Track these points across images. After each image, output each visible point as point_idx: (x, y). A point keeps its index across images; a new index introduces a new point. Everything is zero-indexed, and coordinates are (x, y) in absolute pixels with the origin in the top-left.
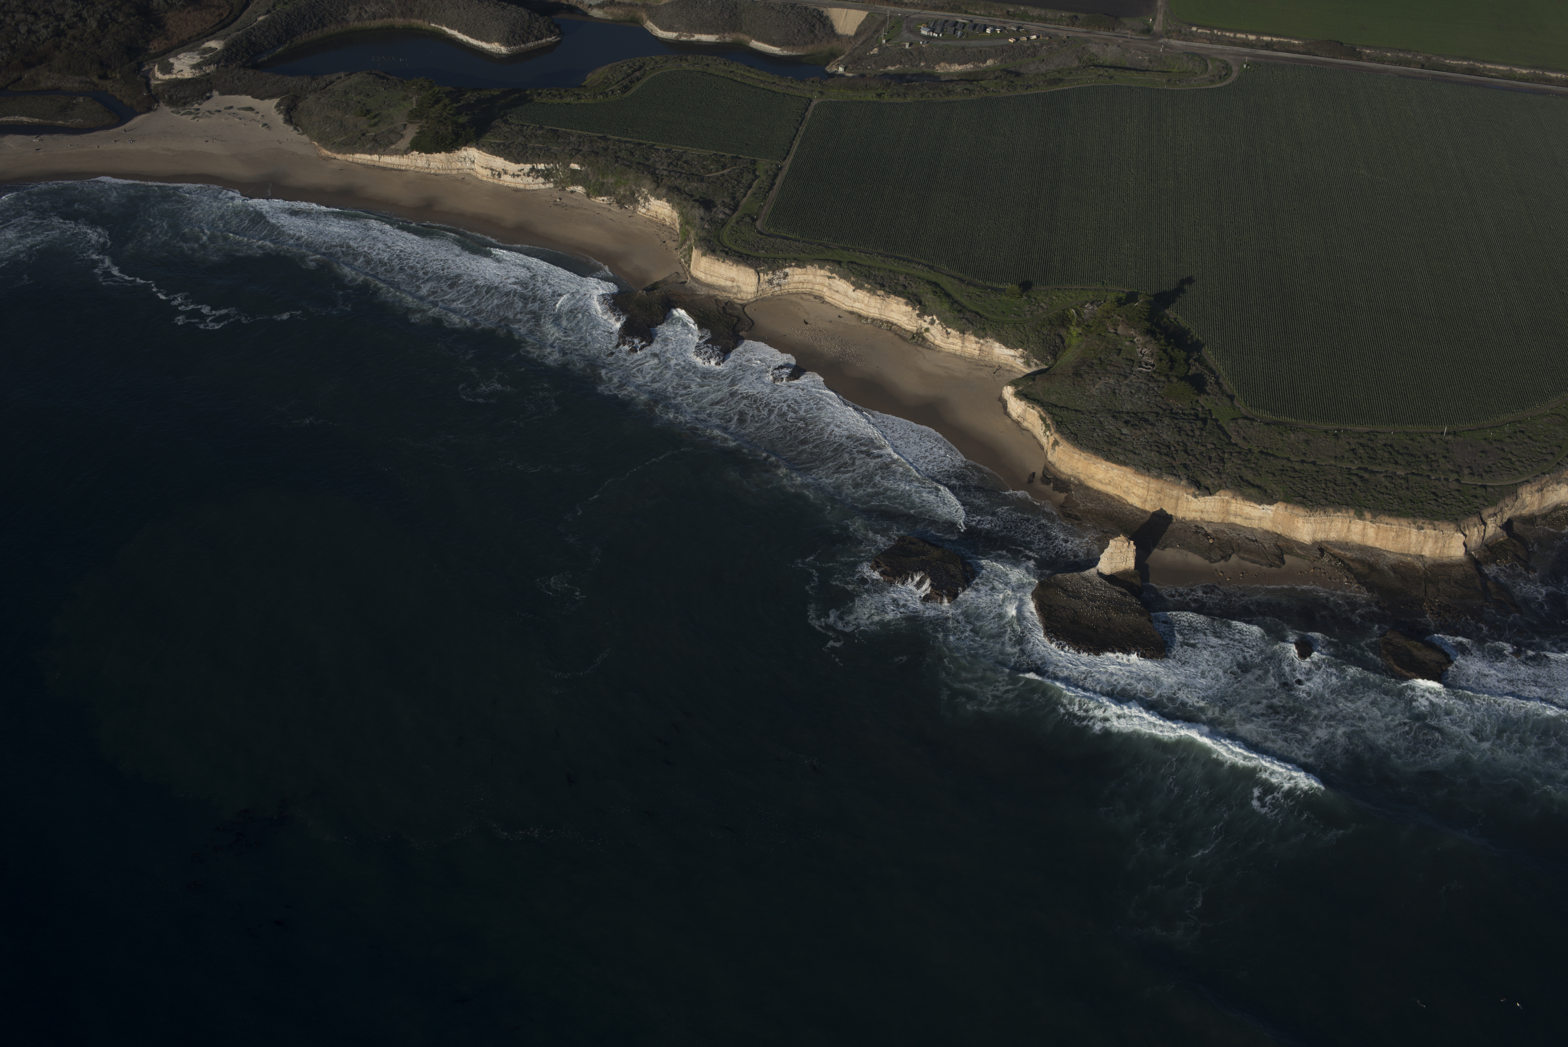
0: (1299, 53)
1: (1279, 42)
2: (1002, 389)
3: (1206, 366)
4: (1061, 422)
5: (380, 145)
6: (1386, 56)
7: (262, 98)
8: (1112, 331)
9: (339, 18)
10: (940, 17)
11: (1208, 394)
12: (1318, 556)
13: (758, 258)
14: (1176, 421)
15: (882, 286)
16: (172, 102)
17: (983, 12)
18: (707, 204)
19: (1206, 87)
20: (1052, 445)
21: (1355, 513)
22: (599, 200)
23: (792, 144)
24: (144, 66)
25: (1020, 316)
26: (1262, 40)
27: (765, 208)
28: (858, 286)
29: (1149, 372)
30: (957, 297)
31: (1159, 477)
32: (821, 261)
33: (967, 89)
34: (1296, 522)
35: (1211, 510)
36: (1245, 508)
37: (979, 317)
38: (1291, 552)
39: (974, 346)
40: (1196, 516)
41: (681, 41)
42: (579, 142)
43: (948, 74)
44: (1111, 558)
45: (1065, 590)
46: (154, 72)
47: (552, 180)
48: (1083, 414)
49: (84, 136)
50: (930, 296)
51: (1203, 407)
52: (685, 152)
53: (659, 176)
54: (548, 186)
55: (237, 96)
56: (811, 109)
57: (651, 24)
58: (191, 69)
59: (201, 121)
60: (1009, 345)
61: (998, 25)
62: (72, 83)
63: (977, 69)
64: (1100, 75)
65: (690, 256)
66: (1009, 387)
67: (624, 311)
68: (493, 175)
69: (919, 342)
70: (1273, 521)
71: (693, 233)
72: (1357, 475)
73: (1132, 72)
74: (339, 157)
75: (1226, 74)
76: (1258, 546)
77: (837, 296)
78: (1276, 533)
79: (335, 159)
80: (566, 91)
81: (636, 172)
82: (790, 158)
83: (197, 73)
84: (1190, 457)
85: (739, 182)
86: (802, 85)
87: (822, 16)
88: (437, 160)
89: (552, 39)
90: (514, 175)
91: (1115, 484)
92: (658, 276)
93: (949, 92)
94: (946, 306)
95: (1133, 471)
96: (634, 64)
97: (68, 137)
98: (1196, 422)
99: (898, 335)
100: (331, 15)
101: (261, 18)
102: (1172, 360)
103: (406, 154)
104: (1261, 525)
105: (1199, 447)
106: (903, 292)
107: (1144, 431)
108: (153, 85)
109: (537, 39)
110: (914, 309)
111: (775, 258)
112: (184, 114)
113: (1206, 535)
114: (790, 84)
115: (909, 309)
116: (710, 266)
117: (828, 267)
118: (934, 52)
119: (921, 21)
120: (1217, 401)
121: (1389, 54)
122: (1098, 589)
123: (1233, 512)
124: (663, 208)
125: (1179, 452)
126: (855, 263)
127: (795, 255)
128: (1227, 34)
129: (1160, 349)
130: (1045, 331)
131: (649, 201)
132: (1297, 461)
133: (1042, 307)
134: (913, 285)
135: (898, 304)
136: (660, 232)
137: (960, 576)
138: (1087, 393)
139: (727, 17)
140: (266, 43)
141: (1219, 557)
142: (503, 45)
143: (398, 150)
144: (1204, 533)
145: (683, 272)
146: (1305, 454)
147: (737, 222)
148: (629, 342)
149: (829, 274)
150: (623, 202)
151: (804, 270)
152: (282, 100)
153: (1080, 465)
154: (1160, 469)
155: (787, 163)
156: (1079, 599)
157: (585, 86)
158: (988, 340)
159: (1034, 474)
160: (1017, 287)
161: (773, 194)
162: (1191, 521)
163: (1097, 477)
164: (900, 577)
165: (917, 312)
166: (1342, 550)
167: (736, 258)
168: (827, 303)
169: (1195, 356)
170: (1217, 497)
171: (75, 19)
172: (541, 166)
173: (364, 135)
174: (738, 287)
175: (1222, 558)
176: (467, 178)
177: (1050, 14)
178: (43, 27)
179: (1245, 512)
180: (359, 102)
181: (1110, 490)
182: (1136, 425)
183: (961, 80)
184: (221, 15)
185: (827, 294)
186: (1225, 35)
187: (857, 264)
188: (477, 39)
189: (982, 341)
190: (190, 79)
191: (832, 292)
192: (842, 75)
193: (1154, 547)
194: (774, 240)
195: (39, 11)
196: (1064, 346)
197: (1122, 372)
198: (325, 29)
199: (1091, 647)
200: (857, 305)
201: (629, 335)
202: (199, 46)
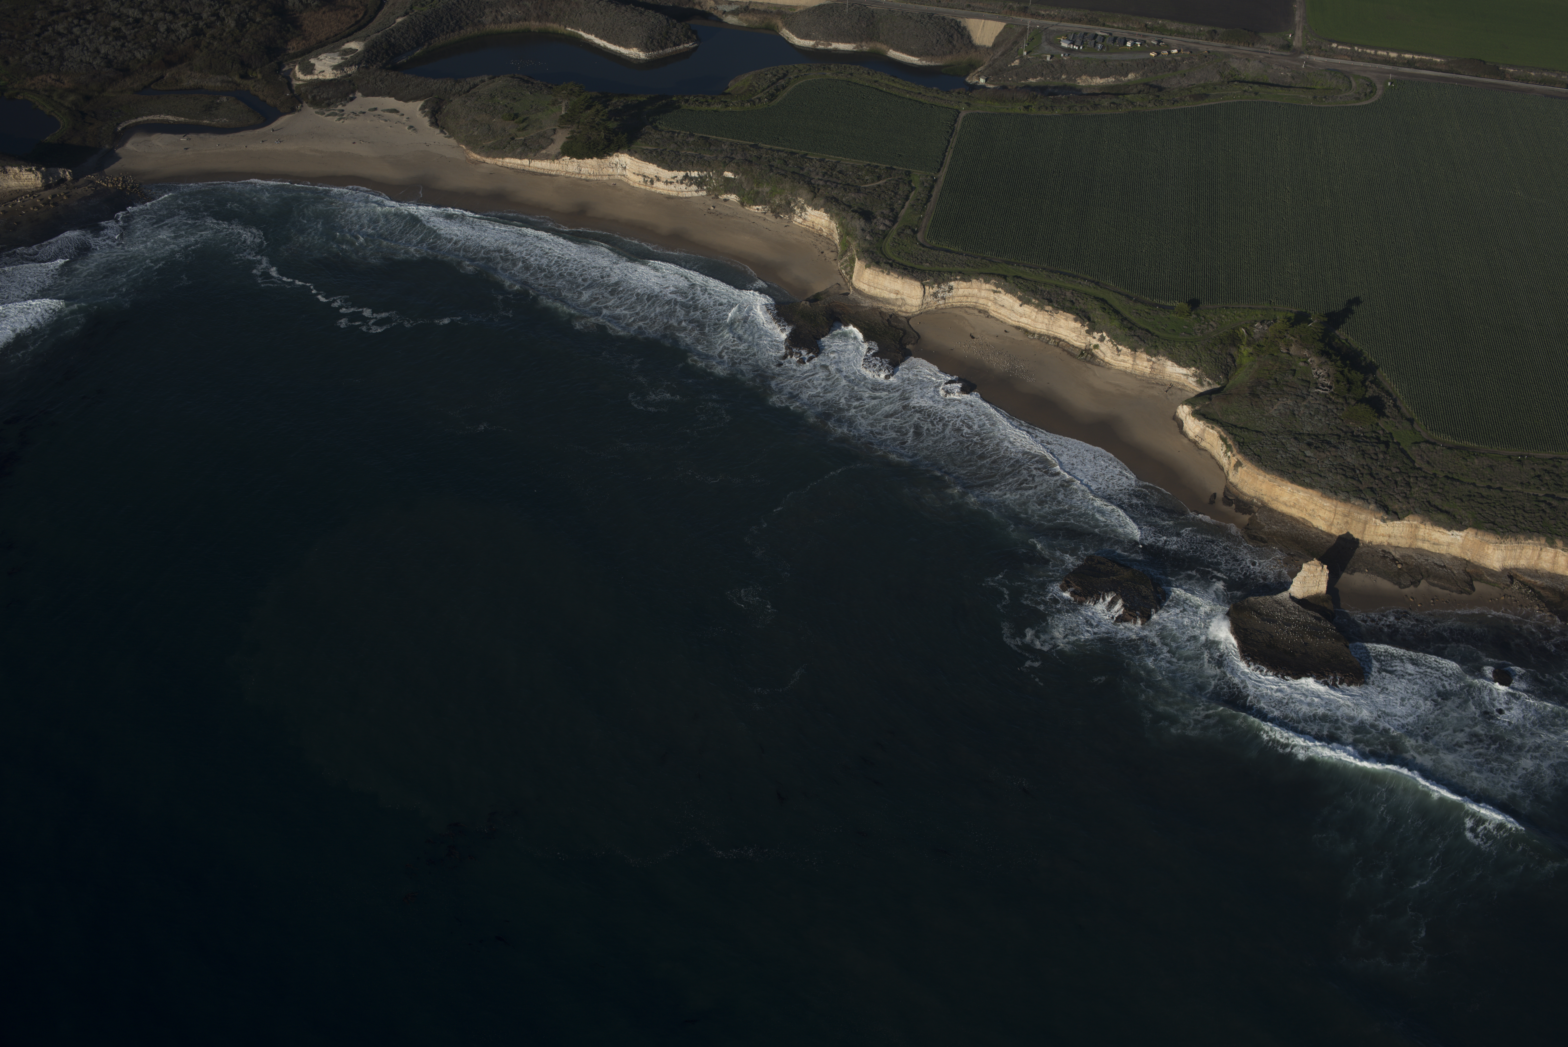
0: (1441, 71)
1: (1421, 60)
2: (1177, 407)
3: (1383, 388)
4: (1243, 443)
5: (531, 149)
6: (1530, 75)
7: (406, 100)
8: (1285, 351)
9: (476, 21)
10: (1078, 30)
11: (1388, 417)
12: (1508, 583)
13: (923, 271)
14: (1359, 444)
15: (1050, 302)
16: (316, 103)
17: (1120, 25)
18: (867, 215)
19: (1353, 105)
20: (1234, 466)
21: (1546, 541)
22: (754, 208)
23: (945, 156)
24: (284, 67)
25: (1190, 334)
26: (1404, 57)
27: (925, 220)
28: (1025, 301)
29: (1326, 394)
30: (1126, 314)
31: (1347, 500)
32: (987, 275)
33: (1113, 103)
34: (1486, 549)
35: (1399, 535)
36: (1433, 533)
37: (1150, 335)
38: (1480, 579)
39: (1146, 364)
40: (1384, 540)
41: (818, 50)
42: (732, 150)
43: (1090, 87)
44: (1304, 581)
45: (1259, 614)
46: (295, 73)
47: (705, 188)
48: (1264, 435)
49: (231, 135)
50: (1099, 312)
51: (1383, 430)
52: (838, 162)
53: (816, 186)
54: (701, 193)
55: (380, 98)
56: (960, 120)
57: (787, 32)
58: (333, 69)
59: (346, 122)
60: (1181, 363)
61: (1138, 38)
62: (214, 82)
63: (1119, 83)
64: (1245, 91)
65: (852, 268)
66: (1185, 406)
67: (789, 322)
68: (646, 182)
69: (1088, 359)
70: (1462, 547)
71: (854, 245)
72: (1545, 501)
73: (1277, 88)
74: (489, 160)
75: (1371, 92)
76: (1447, 572)
77: (1003, 311)
78: (1465, 560)
79: (484, 162)
80: (713, 98)
81: (792, 181)
82: (945, 170)
83: (339, 74)
84: (1377, 481)
85: (896, 193)
86: (948, 96)
87: (959, 27)
88: (588, 166)
89: (690, 45)
90: (667, 182)
91: (1301, 507)
92: (819, 287)
93: (1096, 106)
94: (1116, 323)
95: (1320, 494)
96: (777, 72)
97: (215, 137)
98: (1379, 445)
99: (1067, 351)
100: (467, 17)
101: (399, 20)
102: (1350, 382)
103: (557, 159)
104: (1450, 551)
105: (1384, 471)
106: (1071, 308)
107: (1328, 454)
108: (295, 86)
109: (675, 45)
110: (1083, 325)
111: (940, 272)
112: (329, 115)
113: (1394, 560)
114: (936, 95)
115: (1078, 325)
116: (874, 278)
117: (993, 281)
118: (1076, 65)
119: (1060, 33)
120: (1397, 425)
121: (1533, 74)
122: (1291, 613)
123: (1421, 538)
124: (821, 218)
125: (1364, 475)
126: (1020, 277)
127: (960, 269)
128: (1368, 51)
129: (1337, 371)
130: (1216, 350)
131: (805, 210)
132: (1483, 487)
133: (1211, 325)
134: (1081, 301)
135: (1066, 320)
136: (817, 243)
137: (1152, 597)
138: (1266, 414)
139: (864, 26)
140: (405, 45)
141: (1409, 583)
142: (642, 51)
143: (549, 155)
144: (1391, 558)
145: (844, 283)
146: (1491, 480)
147: (899, 234)
148: (797, 353)
149: (995, 289)
150: (777, 211)
151: (969, 284)
152: (426, 102)
153: (1264, 487)
154: (1348, 492)
155: (942, 175)
156: (1273, 623)
157: (729, 94)
158: (1160, 358)
159: (1215, 495)
160: (1187, 305)
161: (931, 206)
162: (1378, 545)
163: (1281, 499)
164: (1092, 597)
165: (1086, 328)
166: (1532, 577)
167: (902, 271)
168: (992, 317)
169: (1371, 378)
170: (1405, 522)
171: (213, 19)
172: (695, 174)
173: (513, 139)
174: (903, 299)
175: (1412, 583)
176: (618, 184)
177: (1188, 28)
178: (182, 25)
179: (1433, 537)
180: (506, 106)
181: (1295, 512)
182: (1319, 447)
183: (1103, 93)
184: (356, 16)
185: (992, 308)
186: (1366, 52)
187: (1023, 279)
188: (615, 44)
189: (1154, 359)
190: (331, 80)
191: (998, 306)
192: (983, 87)
193: (1343, 571)
194: (937, 253)
195: (176, 10)
196: (1235, 366)
197: (1299, 393)
198: (462, 31)
199: (1289, 672)
200: (1023, 320)
201: (796, 346)
202: (339, 46)
